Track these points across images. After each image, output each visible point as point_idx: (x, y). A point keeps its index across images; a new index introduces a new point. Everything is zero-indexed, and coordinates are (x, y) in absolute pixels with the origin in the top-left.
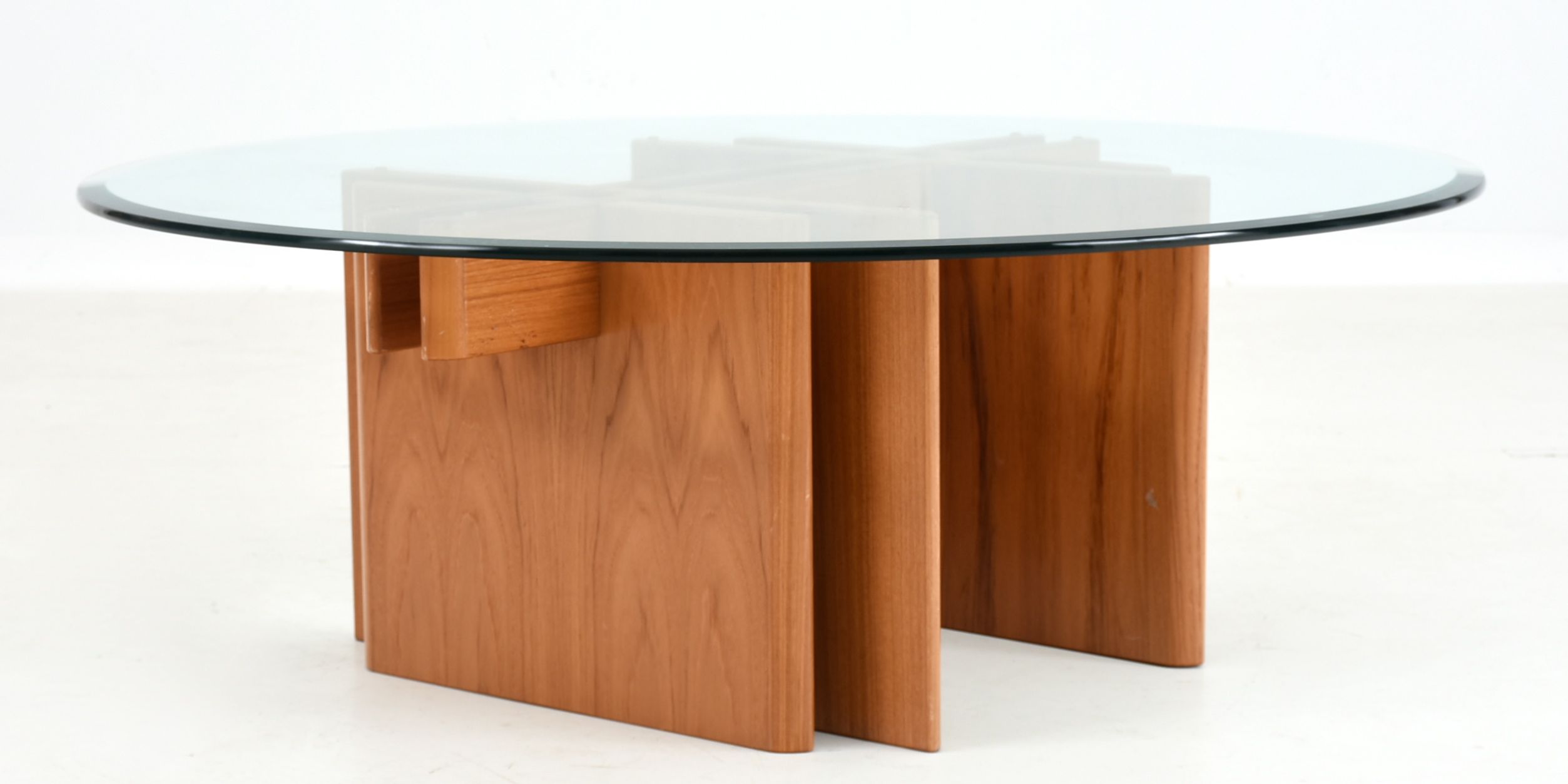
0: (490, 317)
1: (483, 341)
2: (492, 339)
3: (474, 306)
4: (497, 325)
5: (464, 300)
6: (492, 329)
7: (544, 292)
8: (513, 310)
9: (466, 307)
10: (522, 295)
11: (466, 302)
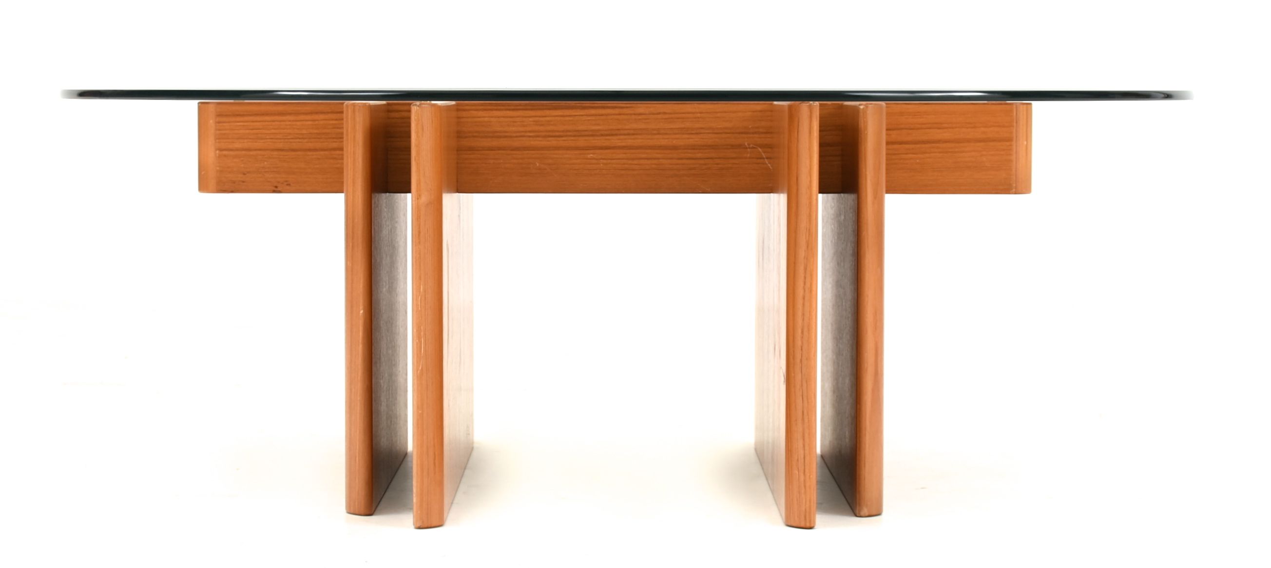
0: (242, 165)
1: (234, 182)
2: (243, 182)
3: (225, 156)
4: (249, 172)
5: (216, 150)
6: (244, 174)
7: (299, 153)
8: (266, 163)
9: (217, 155)
10: (276, 153)
11: (217, 152)
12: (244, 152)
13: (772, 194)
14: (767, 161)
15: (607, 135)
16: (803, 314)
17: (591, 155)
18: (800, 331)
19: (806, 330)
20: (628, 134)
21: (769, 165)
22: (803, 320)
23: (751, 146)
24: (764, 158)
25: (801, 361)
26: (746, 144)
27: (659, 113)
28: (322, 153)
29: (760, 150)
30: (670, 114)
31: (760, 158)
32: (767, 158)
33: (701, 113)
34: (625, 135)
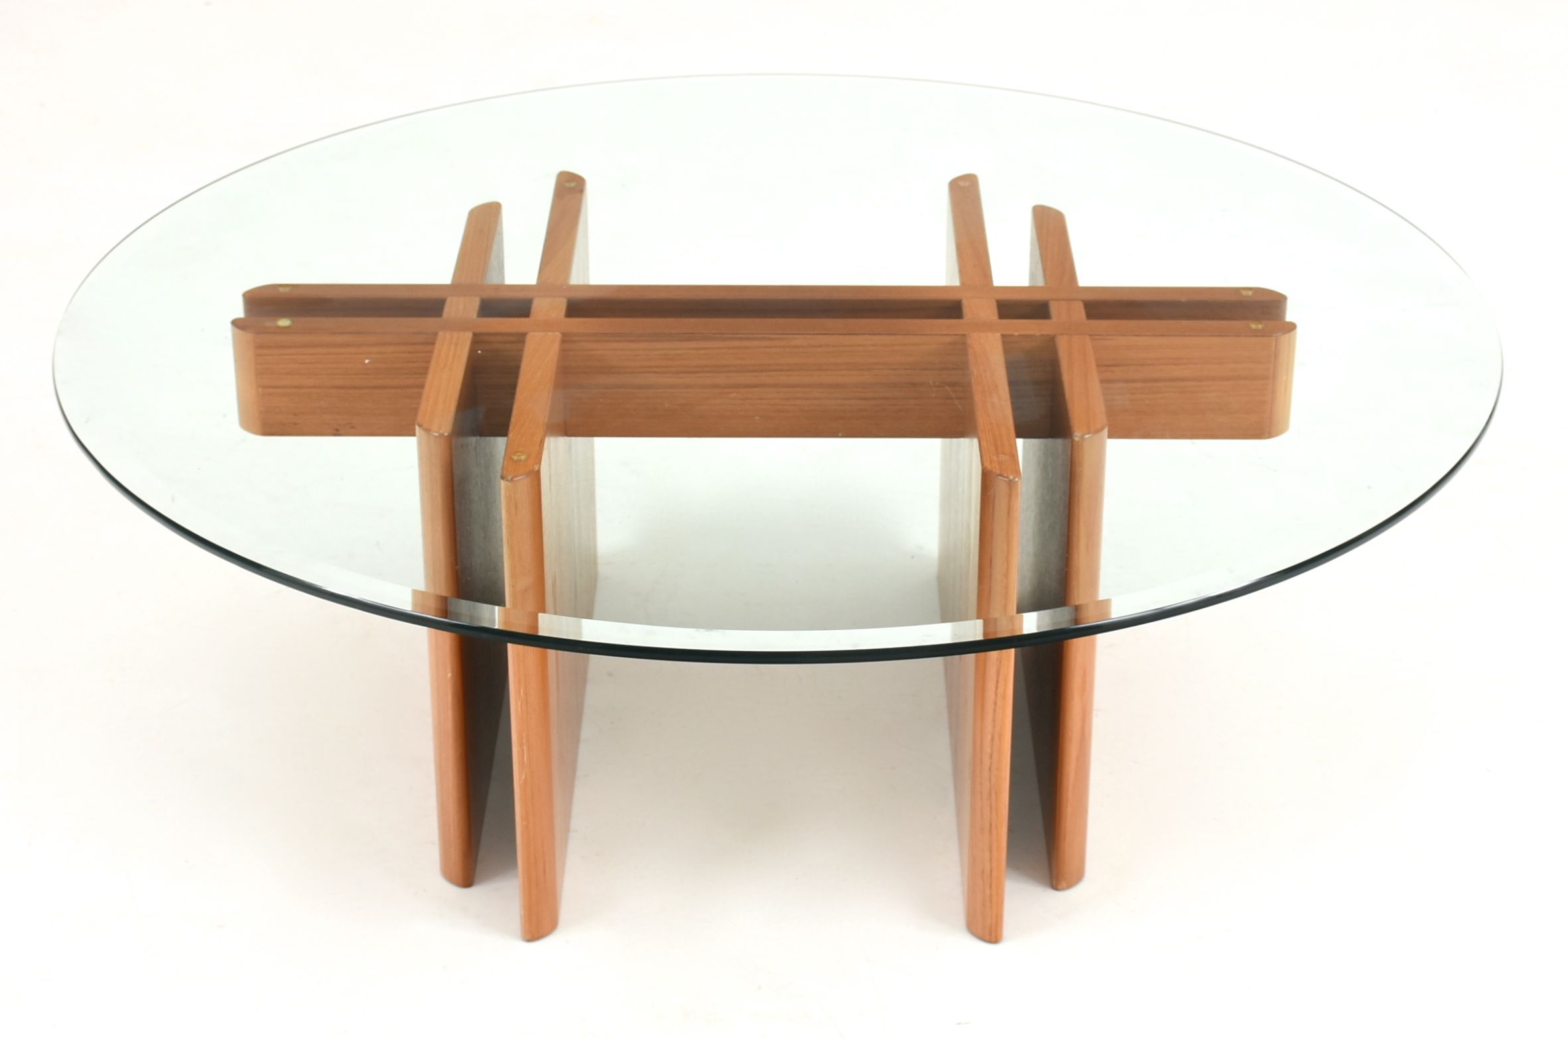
12: (293, 390)
13: (962, 440)
14: (956, 402)
15: (754, 371)
16: (994, 721)
17: (735, 394)
18: (989, 737)
19: (996, 738)
20: (781, 370)
21: (960, 407)
22: (994, 726)
23: (937, 384)
24: (952, 399)
25: (990, 769)
26: (931, 382)
27: (821, 346)
28: (393, 391)
29: (948, 388)
30: (834, 346)
31: (948, 398)
32: (957, 398)
33: (873, 345)
34: (775, 371)
